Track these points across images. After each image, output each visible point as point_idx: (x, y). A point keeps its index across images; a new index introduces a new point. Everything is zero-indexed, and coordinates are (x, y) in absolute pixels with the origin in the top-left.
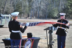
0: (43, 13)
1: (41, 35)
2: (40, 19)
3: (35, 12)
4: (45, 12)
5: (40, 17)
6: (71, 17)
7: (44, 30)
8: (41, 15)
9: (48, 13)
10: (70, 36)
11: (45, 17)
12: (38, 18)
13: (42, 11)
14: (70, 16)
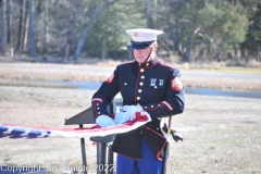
0: (61, 29)
1: (49, 150)
2: (45, 60)
3: (14, 22)
4: (73, 22)
5: (45, 51)
6: (214, 47)
7: (68, 122)
8: (48, 37)
9: (86, 26)
10: (213, 157)
11: (72, 53)
12: (28, 53)
13: (52, 13)
14: (208, 43)
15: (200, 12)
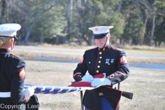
15: (99, 16)
